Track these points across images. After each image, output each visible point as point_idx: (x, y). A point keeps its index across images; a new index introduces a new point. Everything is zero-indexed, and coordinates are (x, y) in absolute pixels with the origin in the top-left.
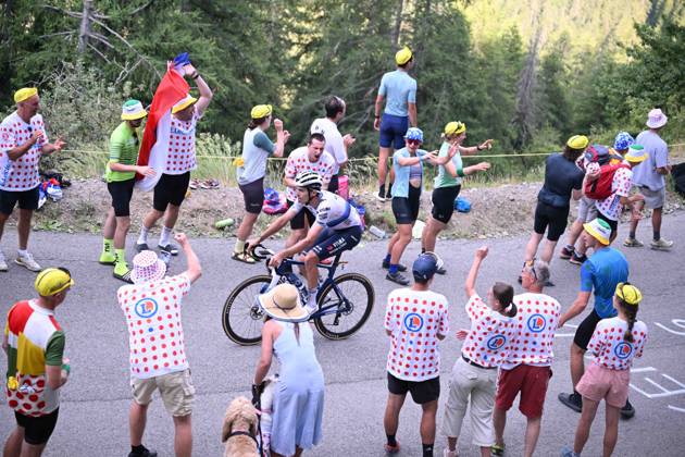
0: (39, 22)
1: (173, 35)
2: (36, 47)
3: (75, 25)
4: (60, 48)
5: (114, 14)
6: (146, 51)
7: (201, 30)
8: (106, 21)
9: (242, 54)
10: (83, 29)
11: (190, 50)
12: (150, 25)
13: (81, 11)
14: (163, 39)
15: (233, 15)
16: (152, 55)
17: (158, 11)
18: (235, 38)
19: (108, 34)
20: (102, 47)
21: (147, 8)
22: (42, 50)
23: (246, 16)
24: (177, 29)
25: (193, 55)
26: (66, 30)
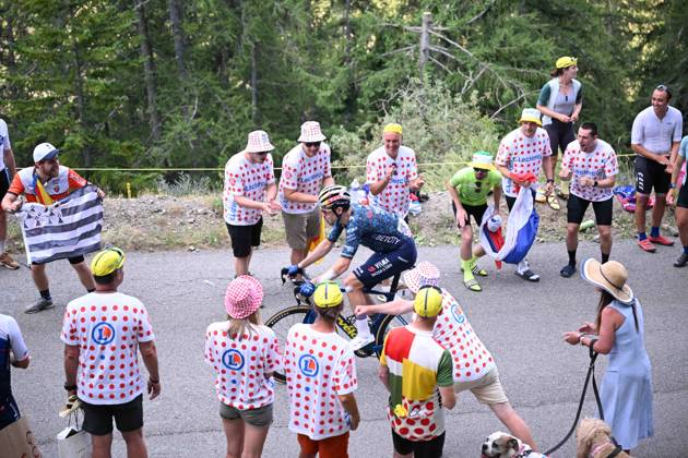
0: (380, 40)
1: (512, 38)
2: (379, 66)
3: (415, 40)
4: (402, 64)
5: (452, 25)
6: (486, 58)
7: (540, 31)
8: (444, 32)
9: (583, 51)
10: (424, 43)
11: (530, 52)
12: (489, 32)
13: (420, 25)
14: (503, 44)
15: (571, 12)
16: (493, 61)
17: (496, 17)
18: (575, 36)
19: (448, 45)
20: (443, 58)
21: (484, 15)
22: (385, 68)
23: (584, 11)
24: (516, 32)
25: (533, 56)
26: (406, 46)
